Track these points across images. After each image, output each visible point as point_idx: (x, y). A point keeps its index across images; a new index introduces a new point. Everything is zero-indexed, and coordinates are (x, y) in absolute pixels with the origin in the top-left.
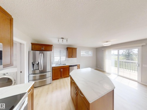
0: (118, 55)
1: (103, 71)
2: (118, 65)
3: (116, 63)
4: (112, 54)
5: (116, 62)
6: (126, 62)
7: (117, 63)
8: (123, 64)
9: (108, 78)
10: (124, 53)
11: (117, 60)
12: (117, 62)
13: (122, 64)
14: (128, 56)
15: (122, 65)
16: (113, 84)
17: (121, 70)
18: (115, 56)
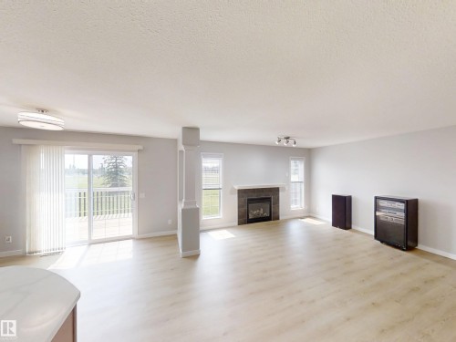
0: (90, 172)
1: (23, 257)
2: (89, 207)
3: (82, 202)
4: (67, 166)
5: (82, 197)
6: (110, 193)
7: (87, 202)
8: (104, 200)
9: (52, 274)
10: (106, 165)
11: (86, 191)
12: (86, 197)
13: (100, 200)
14: (114, 175)
15: (99, 204)
16: (72, 286)
17: (98, 220)
18: (81, 174)
